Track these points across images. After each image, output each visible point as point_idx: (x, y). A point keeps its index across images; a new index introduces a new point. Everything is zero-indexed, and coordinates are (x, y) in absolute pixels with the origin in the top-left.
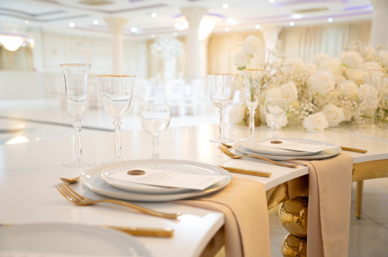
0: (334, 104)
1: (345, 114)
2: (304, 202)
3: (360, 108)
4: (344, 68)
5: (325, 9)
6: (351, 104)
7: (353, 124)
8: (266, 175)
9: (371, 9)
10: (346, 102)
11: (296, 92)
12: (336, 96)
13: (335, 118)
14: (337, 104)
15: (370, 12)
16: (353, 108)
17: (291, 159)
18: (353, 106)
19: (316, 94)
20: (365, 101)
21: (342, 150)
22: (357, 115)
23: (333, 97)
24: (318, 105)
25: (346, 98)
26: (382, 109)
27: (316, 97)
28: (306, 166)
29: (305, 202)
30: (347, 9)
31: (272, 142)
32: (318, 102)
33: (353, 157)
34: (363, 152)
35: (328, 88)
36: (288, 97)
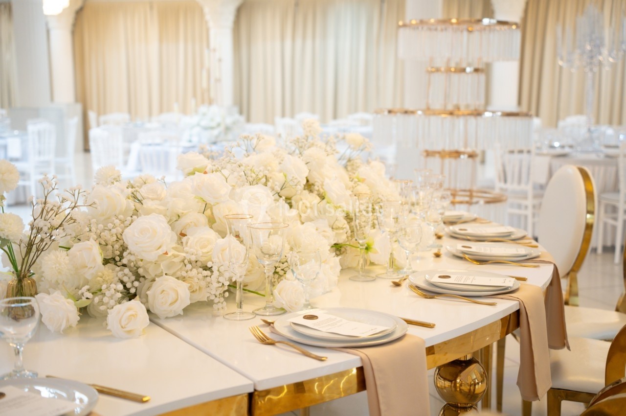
1: (191, 291)
14: (180, 274)
24: (146, 276)
32: (146, 271)
34: (139, 400)
35: (158, 249)
36: (85, 267)
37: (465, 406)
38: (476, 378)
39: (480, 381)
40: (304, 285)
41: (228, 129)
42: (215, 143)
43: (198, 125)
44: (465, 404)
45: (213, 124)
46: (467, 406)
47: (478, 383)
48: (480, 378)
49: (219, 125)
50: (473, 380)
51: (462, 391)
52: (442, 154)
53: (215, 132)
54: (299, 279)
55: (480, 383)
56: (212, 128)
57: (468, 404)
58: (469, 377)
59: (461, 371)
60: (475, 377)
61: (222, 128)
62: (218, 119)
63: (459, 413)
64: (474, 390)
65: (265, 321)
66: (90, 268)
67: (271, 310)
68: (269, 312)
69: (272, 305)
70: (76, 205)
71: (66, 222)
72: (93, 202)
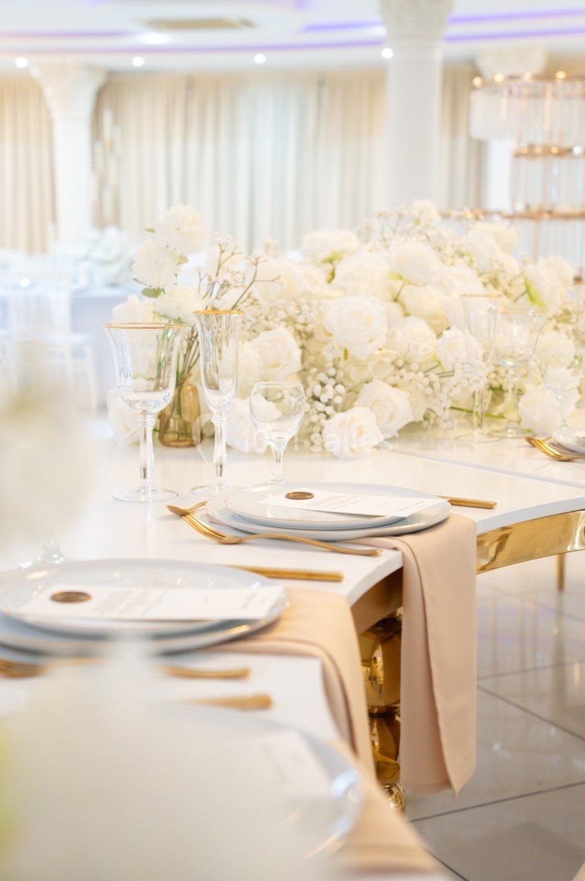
0: (385, 380)
1: (411, 403)
2: (379, 632)
3: (446, 389)
4: (398, 284)
5: (247, 23)
6: (426, 381)
7: (426, 429)
8: (335, 578)
9: (379, 31)
10: (412, 375)
12: (387, 360)
13: (391, 417)
14: (392, 379)
15: (376, 43)
16: (429, 391)
17: (359, 536)
18: (431, 385)
19: (342, 354)
20: (458, 373)
21: (453, 505)
22: (441, 406)
23: (381, 363)
24: (347, 382)
25: (414, 367)
27: (342, 363)
28: (395, 549)
29: (383, 631)
30: (311, 28)
31: (288, 496)
33: (476, 521)
34: (489, 507)
35: (371, 341)
36: (277, 365)
40: (560, 397)
54: (552, 389)
61: (124, 262)
62: (117, 250)
67: (514, 431)
68: (512, 433)
69: (516, 425)
70: (257, 279)
71: (242, 303)
72: (277, 276)
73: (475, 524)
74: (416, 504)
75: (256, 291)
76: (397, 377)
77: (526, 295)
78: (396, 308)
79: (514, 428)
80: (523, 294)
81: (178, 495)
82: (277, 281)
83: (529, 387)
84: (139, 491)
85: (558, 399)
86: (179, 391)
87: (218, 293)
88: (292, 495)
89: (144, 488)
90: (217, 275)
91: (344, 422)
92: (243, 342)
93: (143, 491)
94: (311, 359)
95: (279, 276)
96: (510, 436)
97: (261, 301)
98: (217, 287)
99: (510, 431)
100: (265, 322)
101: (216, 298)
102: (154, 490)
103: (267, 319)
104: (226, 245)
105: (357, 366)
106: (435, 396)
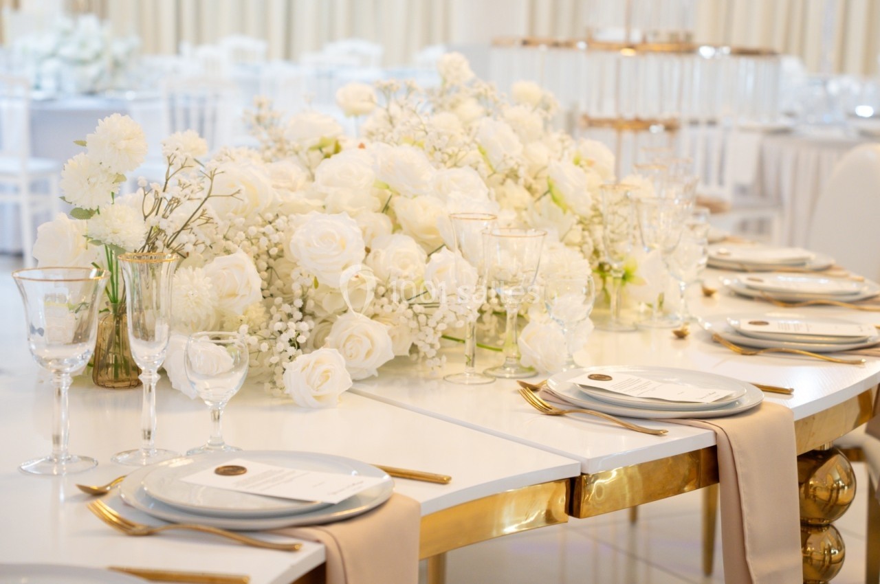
0: (362, 311)
1: (393, 338)
3: (432, 323)
4: (386, 194)
11: (257, 282)
12: (367, 288)
13: (368, 354)
14: (372, 310)
16: (414, 324)
18: (416, 317)
19: (311, 282)
20: (444, 305)
23: (360, 290)
24: (318, 313)
26: (491, 312)
27: (312, 292)
28: (318, 541)
31: (218, 471)
32: (318, 306)
33: (420, 501)
34: (442, 481)
35: (345, 268)
36: (234, 295)
37: (818, 523)
38: (840, 479)
39: (846, 483)
40: (565, 330)
41: (117, 65)
42: (91, 93)
43: (53, 55)
44: (819, 519)
45: (87, 54)
46: (822, 523)
47: (843, 487)
48: (846, 478)
49: (98, 56)
50: (835, 482)
51: (817, 499)
52: (616, 124)
53: (92, 71)
54: (557, 321)
55: (846, 488)
56: (83, 63)
57: (824, 520)
58: (829, 477)
59: (815, 468)
60: (838, 477)
61: (106, 62)
62: (95, 45)
63: (810, 535)
64: (837, 497)
65: (524, 385)
66: (243, 296)
67: (513, 371)
68: (510, 373)
69: (515, 362)
70: (211, 194)
71: (193, 222)
72: (237, 190)
73: (419, 506)
74: (354, 484)
75: (211, 208)
76: (378, 307)
77: (548, 196)
78: (384, 222)
79: (512, 366)
80: (545, 194)
81: (97, 464)
82: (237, 195)
83: (534, 316)
84: (51, 460)
85: (564, 333)
86: (118, 322)
87: (166, 210)
88: (222, 470)
89: (57, 456)
90: (164, 191)
91: (308, 365)
92: (194, 269)
93: (55, 460)
94: (279, 283)
95: (239, 190)
96: (508, 376)
97: (217, 219)
98: (164, 204)
99: (508, 369)
100: (224, 242)
101: (164, 217)
102: (69, 459)
103: (225, 238)
104: (175, 157)
105: (331, 293)
106: (420, 330)
